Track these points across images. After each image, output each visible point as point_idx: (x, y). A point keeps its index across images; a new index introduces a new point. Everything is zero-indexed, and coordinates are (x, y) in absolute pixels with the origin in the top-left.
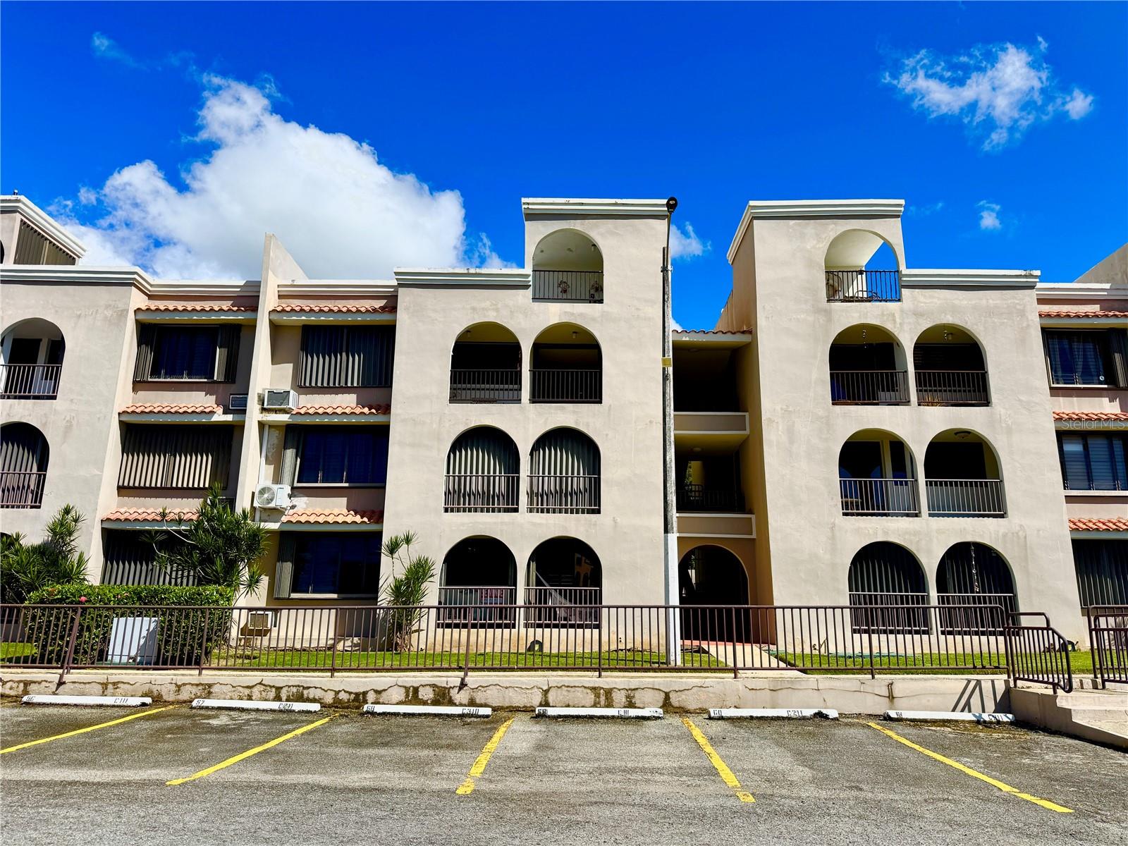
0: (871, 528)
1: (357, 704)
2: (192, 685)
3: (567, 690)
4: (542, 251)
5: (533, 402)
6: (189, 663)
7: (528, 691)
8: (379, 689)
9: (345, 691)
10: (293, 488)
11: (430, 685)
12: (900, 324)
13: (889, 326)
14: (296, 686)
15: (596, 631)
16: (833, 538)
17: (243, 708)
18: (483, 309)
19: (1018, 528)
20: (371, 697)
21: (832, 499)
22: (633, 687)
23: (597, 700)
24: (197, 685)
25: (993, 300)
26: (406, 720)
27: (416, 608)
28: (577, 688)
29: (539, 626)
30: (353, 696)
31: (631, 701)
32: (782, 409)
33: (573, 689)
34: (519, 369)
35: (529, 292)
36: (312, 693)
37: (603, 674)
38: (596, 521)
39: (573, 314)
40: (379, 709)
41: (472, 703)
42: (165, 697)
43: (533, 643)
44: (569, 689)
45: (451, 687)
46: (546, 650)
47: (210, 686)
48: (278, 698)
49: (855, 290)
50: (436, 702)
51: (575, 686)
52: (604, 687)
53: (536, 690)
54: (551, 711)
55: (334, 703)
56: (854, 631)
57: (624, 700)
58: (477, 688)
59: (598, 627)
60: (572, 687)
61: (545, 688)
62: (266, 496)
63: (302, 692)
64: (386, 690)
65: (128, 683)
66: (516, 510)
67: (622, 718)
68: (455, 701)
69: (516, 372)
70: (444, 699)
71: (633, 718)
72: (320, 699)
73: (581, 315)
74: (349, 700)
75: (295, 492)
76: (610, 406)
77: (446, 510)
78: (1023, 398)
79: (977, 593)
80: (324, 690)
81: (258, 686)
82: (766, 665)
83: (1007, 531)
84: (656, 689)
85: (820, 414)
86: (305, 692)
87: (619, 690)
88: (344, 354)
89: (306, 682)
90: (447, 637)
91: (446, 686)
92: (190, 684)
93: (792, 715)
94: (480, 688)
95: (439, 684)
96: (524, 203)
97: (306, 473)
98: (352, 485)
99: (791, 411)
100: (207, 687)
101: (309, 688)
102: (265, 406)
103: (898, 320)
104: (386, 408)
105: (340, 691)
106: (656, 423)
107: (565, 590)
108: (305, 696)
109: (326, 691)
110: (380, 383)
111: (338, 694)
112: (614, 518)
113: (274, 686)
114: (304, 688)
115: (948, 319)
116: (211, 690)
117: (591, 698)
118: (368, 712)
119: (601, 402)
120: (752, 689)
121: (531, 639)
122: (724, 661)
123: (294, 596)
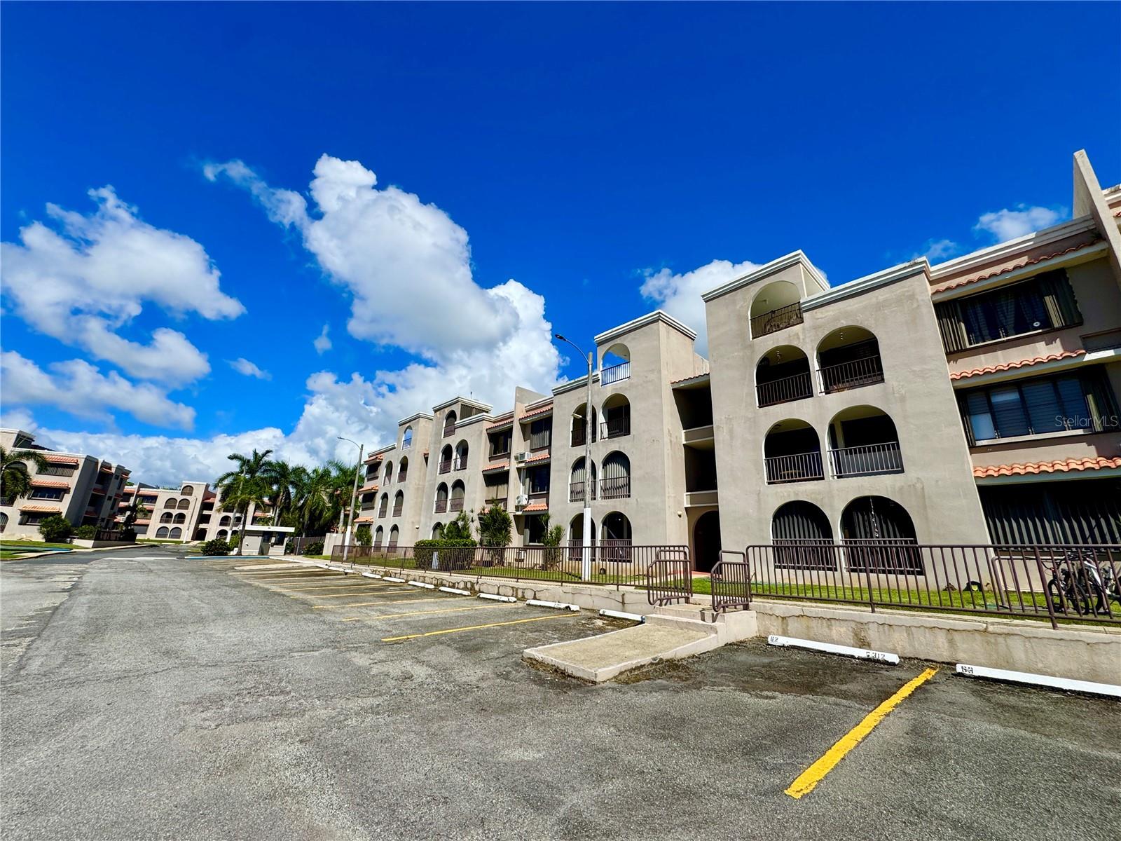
10: (529, 496)
12: (803, 339)
13: (795, 344)
16: (759, 501)
18: (580, 398)
19: (915, 481)
21: (759, 474)
25: (882, 296)
32: (726, 418)
38: (629, 502)
39: (617, 389)
43: (601, 570)
54: (482, 595)
66: (596, 499)
73: (620, 388)
76: (634, 435)
77: (570, 501)
78: (917, 368)
79: (877, 537)
83: (903, 484)
85: (752, 416)
88: (544, 432)
96: (596, 339)
99: (731, 418)
102: (516, 461)
103: (801, 337)
104: (550, 454)
106: (656, 441)
110: (549, 443)
112: (637, 499)
115: (844, 323)
119: (630, 434)
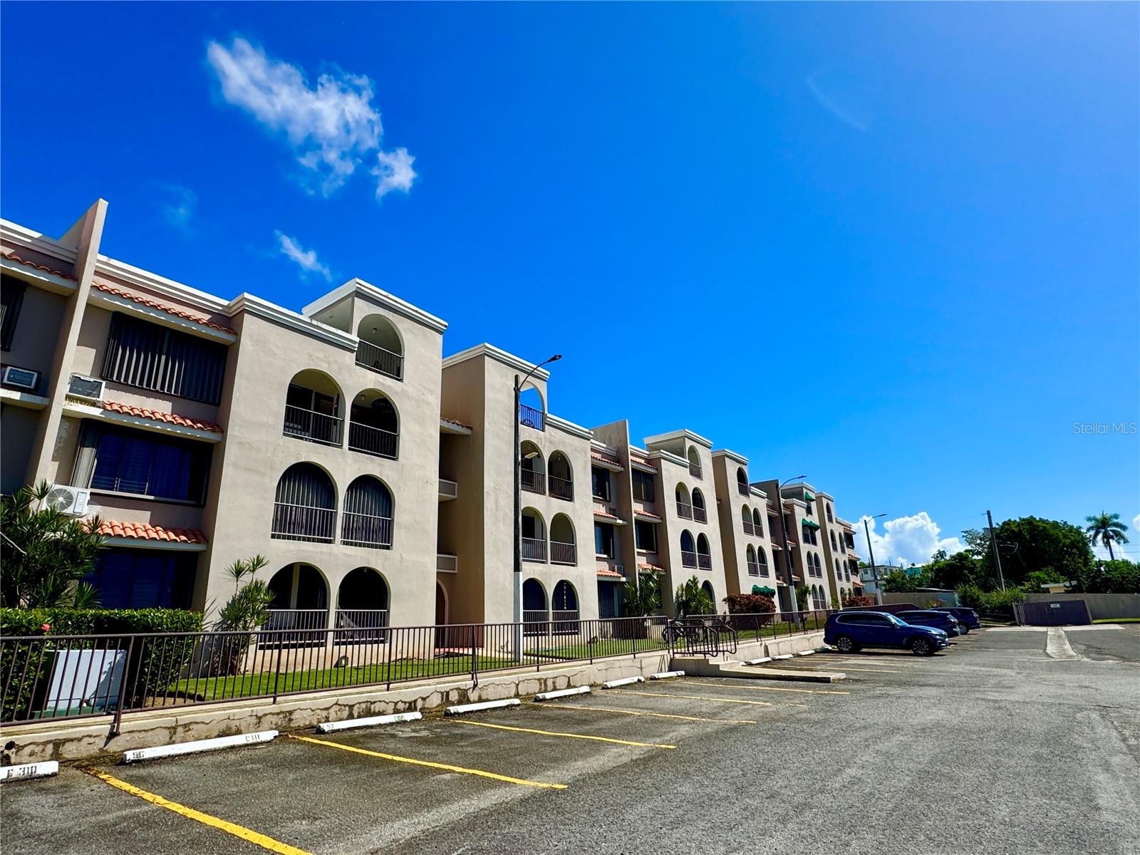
2: (273, 714)
3: (527, 682)
5: (351, 450)
7: (509, 686)
9: (402, 702)
11: (455, 688)
12: (542, 445)
13: (538, 445)
14: (365, 702)
18: (317, 358)
19: (581, 573)
23: (540, 687)
24: (278, 714)
28: (532, 681)
30: (407, 704)
31: (555, 686)
34: (341, 419)
35: (354, 356)
36: (377, 707)
38: (388, 556)
39: (383, 384)
43: (340, 659)
45: (467, 688)
47: (291, 713)
50: (477, 700)
53: (513, 684)
57: (552, 685)
58: (482, 687)
61: (517, 682)
62: (61, 499)
63: (370, 707)
65: (203, 723)
68: (470, 700)
70: (464, 699)
72: (384, 711)
73: (389, 387)
75: (95, 499)
76: (405, 464)
77: (274, 537)
78: (584, 501)
83: (577, 575)
86: (372, 706)
88: (163, 357)
89: (373, 697)
90: (267, 658)
92: (271, 713)
94: (484, 687)
97: (102, 478)
98: (158, 498)
101: (375, 702)
102: (67, 392)
103: (542, 442)
104: (219, 424)
105: (398, 702)
108: (372, 710)
109: (388, 703)
110: (201, 396)
111: (397, 704)
113: (347, 705)
114: (372, 703)
115: (561, 448)
116: (292, 717)
119: (397, 460)
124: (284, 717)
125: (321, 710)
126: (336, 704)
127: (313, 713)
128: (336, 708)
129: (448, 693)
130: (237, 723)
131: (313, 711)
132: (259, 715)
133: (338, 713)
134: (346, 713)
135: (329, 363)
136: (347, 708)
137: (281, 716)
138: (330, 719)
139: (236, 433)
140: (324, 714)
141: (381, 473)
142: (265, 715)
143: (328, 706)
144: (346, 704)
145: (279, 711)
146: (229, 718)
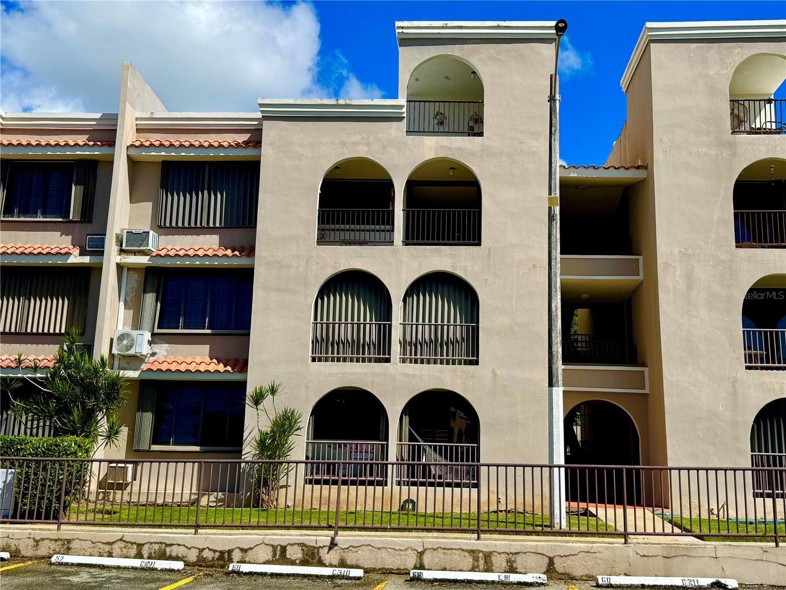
0: (777, 383)
1: (222, 563)
2: (51, 540)
3: (443, 553)
4: (417, 80)
5: (407, 245)
6: (47, 517)
7: (401, 553)
8: (245, 547)
9: (210, 549)
10: (153, 335)
11: (298, 544)
14: (158, 543)
15: (474, 491)
16: (734, 394)
17: (103, 566)
18: (354, 143)
20: (236, 555)
21: (734, 351)
22: (514, 551)
23: (476, 563)
24: (56, 540)
26: (274, 580)
27: (281, 463)
28: (454, 551)
29: (414, 484)
30: (217, 555)
31: (512, 566)
32: (680, 252)
33: (449, 552)
34: (391, 209)
35: (404, 124)
36: (174, 551)
37: (482, 536)
38: (474, 373)
39: (450, 148)
40: (245, 568)
41: (343, 564)
42: (24, 553)
43: (407, 501)
44: (446, 551)
45: (320, 547)
46: (421, 509)
47: (69, 541)
48: (139, 556)
49: (763, 121)
50: (304, 563)
51: (451, 549)
52: (483, 550)
53: (410, 551)
54: (427, 575)
55: (198, 561)
56: (756, 495)
57: (504, 564)
58: (347, 548)
59: (477, 486)
60: (448, 549)
61: (420, 550)
62: (125, 342)
63: (165, 550)
64: (253, 548)
66: (388, 360)
67: (502, 584)
68: (325, 562)
69: (389, 212)
70: (313, 559)
71: (514, 584)
72: (184, 557)
73: (459, 149)
74: (213, 558)
75: (156, 338)
76: (490, 248)
77: (314, 360)
80: (187, 547)
81: (119, 543)
82: (659, 530)
84: (540, 554)
85: (722, 258)
86: (168, 549)
87: (500, 554)
88: (206, 192)
89: (168, 538)
90: (317, 494)
91: (315, 545)
92: (48, 539)
93: (688, 584)
94: (351, 548)
95: (308, 544)
96: (398, 27)
97: (166, 319)
98: (215, 331)
99: (689, 255)
100: (66, 543)
101: (171, 545)
102: (124, 247)
104: (249, 250)
105: (204, 549)
106: (540, 267)
107: (441, 447)
108: (168, 554)
109: (190, 549)
110: (244, 223)
111: (202, 551)
112: (493, 370)
113: (135, 543)
114: (167, 545)
116: (71, 546)
117: (469, 562)
118: (233, 572)
119: (479, 244)
120: (644, 556)
121: (404, 497)
122: (613, 525)
123: (155, 448)
124: (62, 545)
125: (103, 543)
126: (121, 540)
127: (94, 545)
128: (120, 544)
129: (284, 549)
130: (16, 542)
131: (93, 543)
132: (37, 538)
133: (124, 549)
134: (134, 551)
135: (368, 145)
136: (135, 546)
137: (59, 543)
138: (114, 555)
139: (264, 254)
140: (107, 548)
141: (453, 267)
142: (43, 539)
143: (111, 541)
144: (133, 541)
145: (57, 538)
146: (8, 537)
